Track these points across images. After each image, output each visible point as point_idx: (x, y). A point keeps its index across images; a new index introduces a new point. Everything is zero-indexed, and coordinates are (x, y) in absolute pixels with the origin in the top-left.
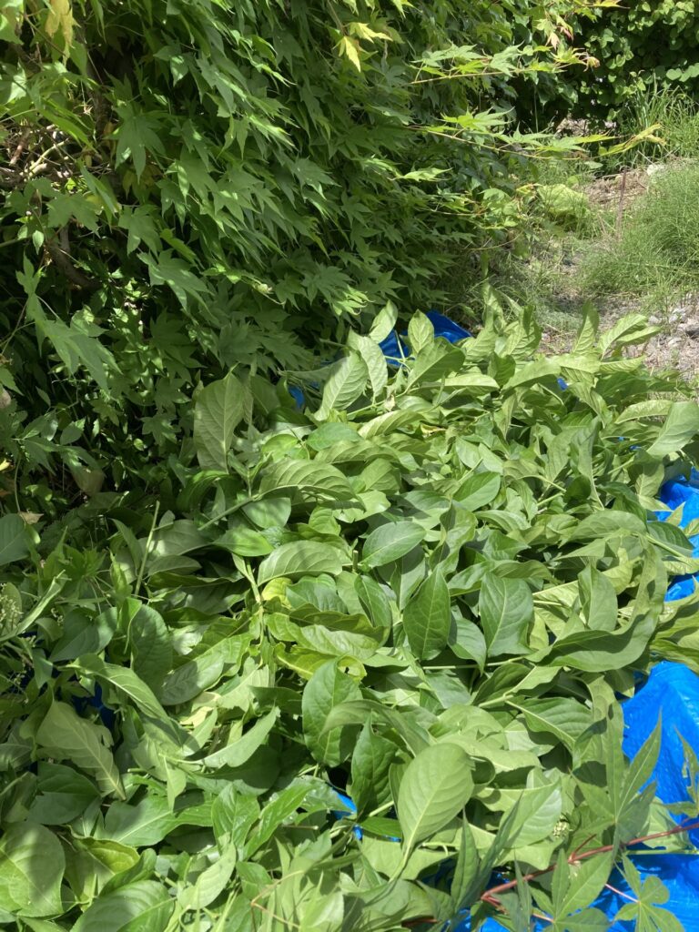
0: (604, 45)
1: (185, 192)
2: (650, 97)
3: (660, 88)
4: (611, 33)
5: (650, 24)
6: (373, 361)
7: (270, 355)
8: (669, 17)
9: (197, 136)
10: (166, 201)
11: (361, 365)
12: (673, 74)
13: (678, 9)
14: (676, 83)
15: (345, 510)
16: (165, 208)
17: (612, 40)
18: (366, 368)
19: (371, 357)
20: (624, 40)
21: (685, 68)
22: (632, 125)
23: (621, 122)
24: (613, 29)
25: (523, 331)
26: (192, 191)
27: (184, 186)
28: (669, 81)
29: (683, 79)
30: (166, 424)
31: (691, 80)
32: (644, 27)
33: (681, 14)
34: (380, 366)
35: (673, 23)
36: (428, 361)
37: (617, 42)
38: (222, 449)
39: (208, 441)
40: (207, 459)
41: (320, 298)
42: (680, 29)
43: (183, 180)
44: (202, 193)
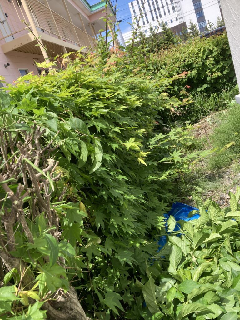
0: (176, 90)
1: (116, 226)
2: (196, 98)
3: (197, 94)
4: (176, 86)
5: (186, 80)
6: (180, 244)
7: (146, 252)
8: (191, 76)
9: (112, 207)
10: (112, 231)
11: (179, 248)
12: (199, 89)
13: (192, 73)
14: (201, 92)
15: (207, 315)
16: (113, 234)
17: (178, 88)
18: (180, 249)
19: (179, 243)
20: (181, 87)
21: (201, 87)
22: (194, 107)
23: (190, 107)
24: (176, 85)
25: (214, 208)
26: (118, 225)
27: (116, 225)
28: (199, 92)
29: (203, 89)
30: (129, 295)
31: (205, 89)
32: (185, 81)
33: (194, 74)
34: (183, 244)
35: (193, 77)
36: (197, 238)
37: (179, 88)
38: (155, 304)
39: (150, 303)
40: (152, 309)
41: (152, 226)
42: (196, 78)
43: (115, 223)
44: (120, 224)
